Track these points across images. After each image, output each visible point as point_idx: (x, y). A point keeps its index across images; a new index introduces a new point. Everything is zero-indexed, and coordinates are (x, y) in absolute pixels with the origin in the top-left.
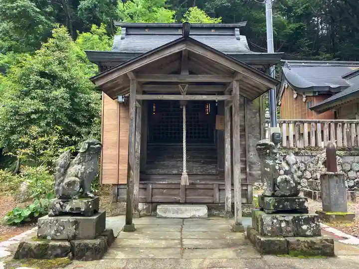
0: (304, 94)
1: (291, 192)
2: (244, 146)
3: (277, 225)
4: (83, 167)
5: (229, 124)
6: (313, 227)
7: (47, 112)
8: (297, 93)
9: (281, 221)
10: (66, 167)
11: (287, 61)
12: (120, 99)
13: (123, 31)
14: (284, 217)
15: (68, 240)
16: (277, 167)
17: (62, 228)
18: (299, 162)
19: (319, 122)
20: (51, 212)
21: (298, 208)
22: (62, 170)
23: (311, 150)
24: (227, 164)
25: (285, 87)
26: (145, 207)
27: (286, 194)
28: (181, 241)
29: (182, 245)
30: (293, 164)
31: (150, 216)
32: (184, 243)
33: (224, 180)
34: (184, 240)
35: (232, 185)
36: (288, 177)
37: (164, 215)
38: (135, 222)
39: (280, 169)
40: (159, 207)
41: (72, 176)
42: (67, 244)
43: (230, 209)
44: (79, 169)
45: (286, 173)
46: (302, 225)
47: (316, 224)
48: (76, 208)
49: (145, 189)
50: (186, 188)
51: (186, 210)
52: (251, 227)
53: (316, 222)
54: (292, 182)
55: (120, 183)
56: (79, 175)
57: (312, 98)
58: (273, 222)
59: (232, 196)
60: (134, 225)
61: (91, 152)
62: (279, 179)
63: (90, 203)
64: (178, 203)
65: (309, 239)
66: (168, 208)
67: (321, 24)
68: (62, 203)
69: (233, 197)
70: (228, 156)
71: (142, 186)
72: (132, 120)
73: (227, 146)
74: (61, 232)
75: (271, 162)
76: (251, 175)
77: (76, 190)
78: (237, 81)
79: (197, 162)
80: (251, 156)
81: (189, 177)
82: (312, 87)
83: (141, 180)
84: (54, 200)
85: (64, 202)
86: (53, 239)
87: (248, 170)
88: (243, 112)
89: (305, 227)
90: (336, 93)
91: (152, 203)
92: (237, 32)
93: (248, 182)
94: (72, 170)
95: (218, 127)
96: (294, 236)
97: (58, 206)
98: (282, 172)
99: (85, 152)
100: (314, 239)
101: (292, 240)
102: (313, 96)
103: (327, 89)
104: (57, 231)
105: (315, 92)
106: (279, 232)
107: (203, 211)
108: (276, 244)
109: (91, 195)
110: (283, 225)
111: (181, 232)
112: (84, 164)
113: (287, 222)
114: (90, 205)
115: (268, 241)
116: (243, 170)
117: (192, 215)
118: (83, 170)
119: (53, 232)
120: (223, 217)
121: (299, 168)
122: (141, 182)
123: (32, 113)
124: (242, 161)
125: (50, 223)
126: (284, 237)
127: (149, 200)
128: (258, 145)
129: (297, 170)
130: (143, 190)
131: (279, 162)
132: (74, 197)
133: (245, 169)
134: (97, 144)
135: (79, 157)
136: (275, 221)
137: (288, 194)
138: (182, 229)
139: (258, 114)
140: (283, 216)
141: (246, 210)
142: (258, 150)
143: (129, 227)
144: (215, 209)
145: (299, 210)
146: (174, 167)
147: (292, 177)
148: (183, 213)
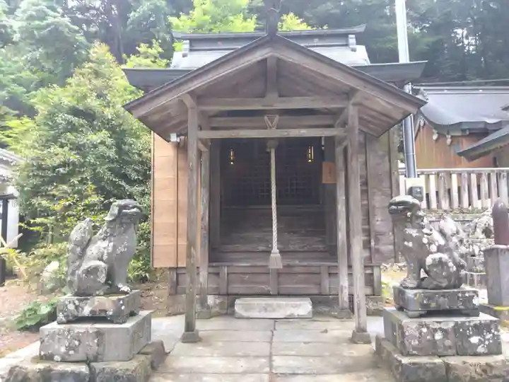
0: (448, 134)
1: (450, 281)
2: (367, 207)
3: (428, 337)
4: (112, 244)
5: (343, 174)
6: (489, 340)
7: (82, 165)
8: (438, 133)
9: (435, 330)
10: (85, 245)
11: (422, 88)
12: (174, 138)
13: (185, 45)
14: (440, 322)
15: (87, 362)
16: (425, 241)
17: (77, 343)
18: (461, 231)
19: (473, 172)
20: (61, 316)
21: (462, 307)
22: (79, 249)
23: (463, 213)
24: (341, 235)
25: (420, 125)
26: (218, 301)
27: (440, 284)
28: (271, 360)
29: (271, 367)
30: (452, 236)
31: (226, 314)
32: (275, 364)
33: (337, 259)
34: (274, 358)
35: (350, 267)
36: (445, 257)
37: (245, 314)
38: (201, 326)
39: (430, 244)
40: (237, 301)
41: (94, 259)
42: (83, 369)
43: (346, 305)
44: (105, 248)
45: (440, 249)
46: (470, 336)
47: (493, 334)
48: (100, 310)
49: (218, 274)
50: (279, 273)
51: (279, 306)
52: (383, 336)
53: (493, 331)
54: (451, 264)
55: (179, 266)
56: (105, 257)
57: (460, 139)
58: (420, 334)
59: (349, 283)
60: (198, 331)
61: (124, 221)
62: (429, 260)
63: (121, 302)
64: (267, 295)
65: (483, 360)
66: (253, 302)
67: (467, 38)
68: (77, 302)
69: (351, 285)
70: (342, 223)
71: (211, 270)
72: (191, 170)
73: (341, 208)
74: (74, 348)
75: (414, 232)
76: (378, 251)
77: (100, 282)
78: (354, 104)
79: (294, 232)
80: (378, 223)
81: (282, 255)
82: (460, 123)
83: (211, 260)
84: (66, 298)
85: (80, 301)
86: (64, 361)
87: (373, 244)
88: (364, 156)
89: (474, 340)
90: (495, 131)
91: (228, 295)
92: (352, 39)
93: (373, 262)
94: (93, 250)
95: (326, 179)
96: (458, 354)
97: (71, 307)
98: (434, 248)
99: (113, 220)
100: (491, 360)
101: (454, 361)
102: (462, 136)
103: (482, 126)
104: (69, 348)
105: (464, 131)
106: (432, 348)
107: (305, 307)
108: (427, 369)
109: (125, 288)
110: (438, 336)
111: (271, 343)
112: (112, 239)
113: (445, 332)
114: (122, 305)
115: (414, 364)
116: (367, 245)
117: (288, 313)
118: (110, 249)
119: (63, 350)
120: (335, 317)
121: (461, 241)
122: (211, 264)
123: (59, 166)
124: (364, 230)
125: (59, 335)
126: (440, 357)
127: (224, 291)
128: (391, 204)
129: (458, 244)
130: (213, 277)
131: (428, 232)
132: (97, 293)
133: (369, 242)
134: (133, 207)
135: (105, 228)
136: (425, 330)
137: (444, 285)
138: (272, 339)
139: (387, 158)
140: (437, 322)
141: (372, 306)
142: (392, 212)
143: (191, 336)
144: (324, 304)
145: (464, 312)
146: (261, 240)
147: (451, 257)
148: (274, 310)
